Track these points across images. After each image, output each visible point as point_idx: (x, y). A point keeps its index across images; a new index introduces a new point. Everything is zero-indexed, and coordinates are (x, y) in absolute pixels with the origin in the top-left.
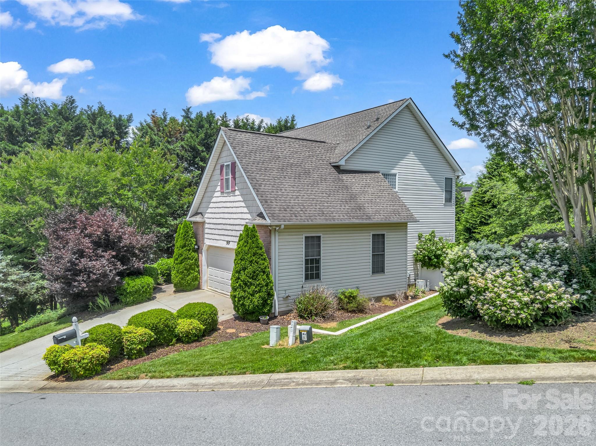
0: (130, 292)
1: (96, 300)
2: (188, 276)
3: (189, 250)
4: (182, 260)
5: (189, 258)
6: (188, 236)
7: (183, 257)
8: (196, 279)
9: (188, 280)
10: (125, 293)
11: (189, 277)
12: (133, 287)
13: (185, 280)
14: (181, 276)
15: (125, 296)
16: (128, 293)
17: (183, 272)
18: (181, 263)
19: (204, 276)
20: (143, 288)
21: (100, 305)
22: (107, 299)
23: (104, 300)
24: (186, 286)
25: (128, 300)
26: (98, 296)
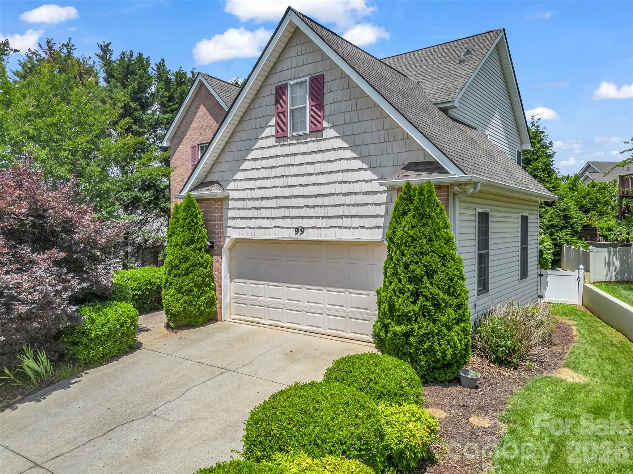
0: (97, 337)
1: (21, 362)
2: (199, 298)
3: (200, 250)
4: (188, 268)
5: (201, 265)
6: (197, 223)
7: (189, 263)
8: (212, 302)
9: (201, 306)
10: (85, 341)
11: (202, 299)
12: (103, 325)
13: (195, 305)
14: (186, 298)
15: (86, 346)
16: (91, 339)
17: (191, 291)
18: (187, 274)
19: (226, 296)
20: (122, 326)
21: (29, 372)
22: (43, 357)
23: (36, 360)
24: (196, 316)
25: (92, 353)
26: (22, 352)
